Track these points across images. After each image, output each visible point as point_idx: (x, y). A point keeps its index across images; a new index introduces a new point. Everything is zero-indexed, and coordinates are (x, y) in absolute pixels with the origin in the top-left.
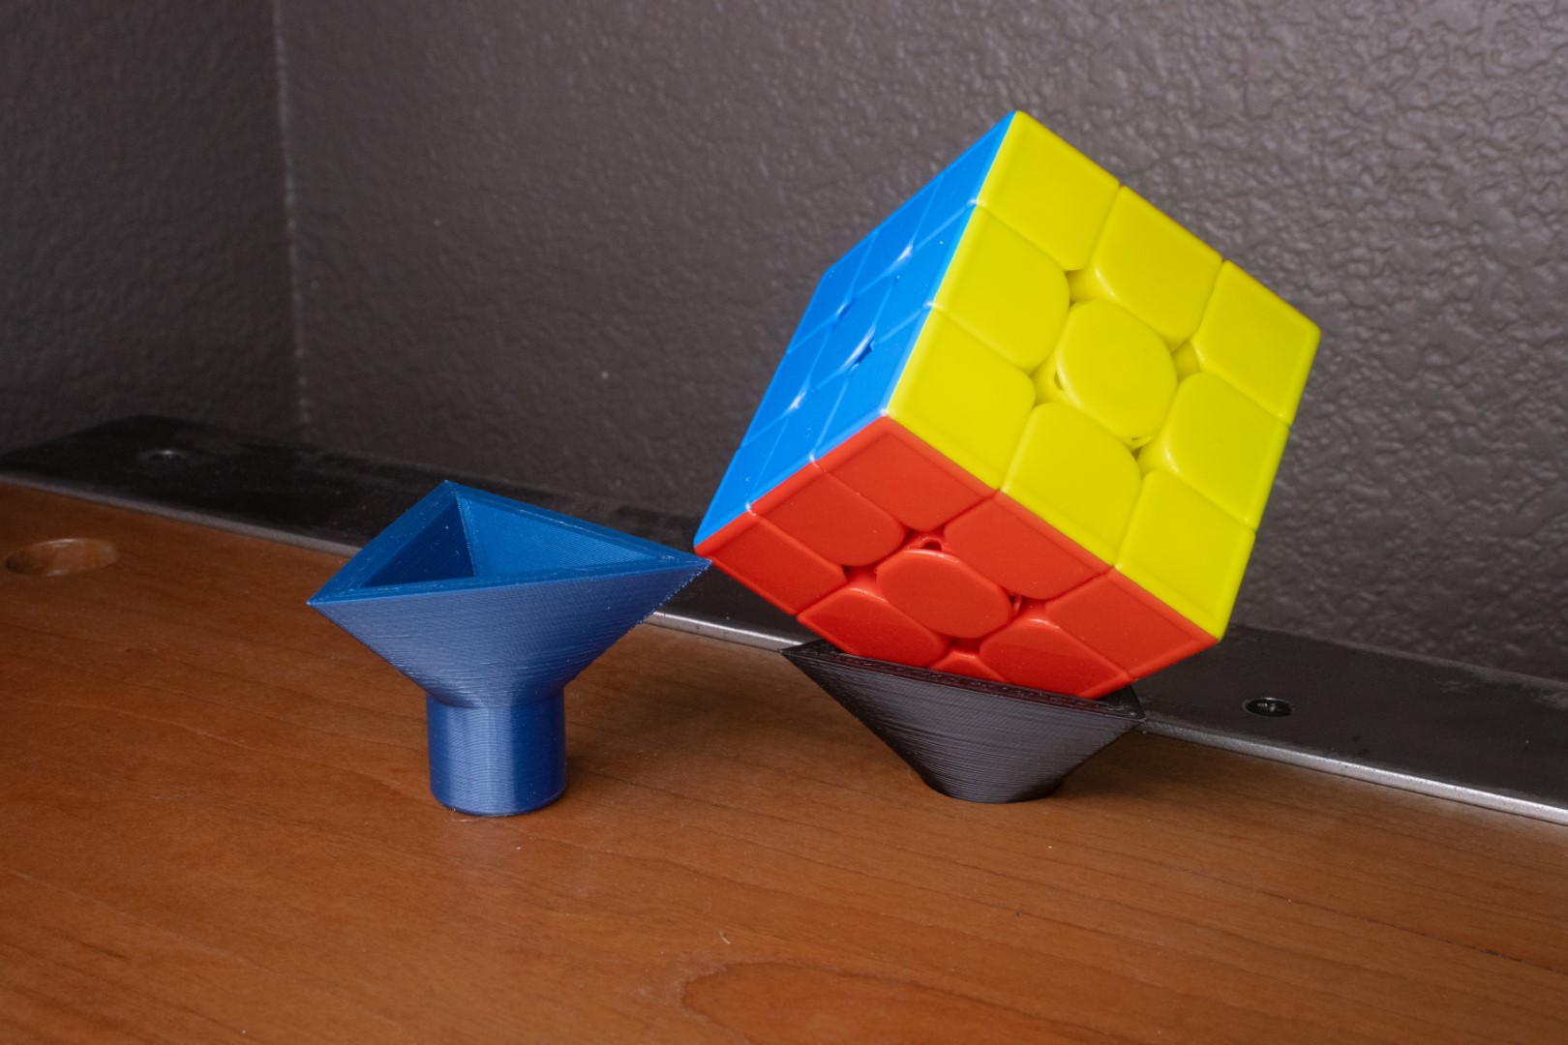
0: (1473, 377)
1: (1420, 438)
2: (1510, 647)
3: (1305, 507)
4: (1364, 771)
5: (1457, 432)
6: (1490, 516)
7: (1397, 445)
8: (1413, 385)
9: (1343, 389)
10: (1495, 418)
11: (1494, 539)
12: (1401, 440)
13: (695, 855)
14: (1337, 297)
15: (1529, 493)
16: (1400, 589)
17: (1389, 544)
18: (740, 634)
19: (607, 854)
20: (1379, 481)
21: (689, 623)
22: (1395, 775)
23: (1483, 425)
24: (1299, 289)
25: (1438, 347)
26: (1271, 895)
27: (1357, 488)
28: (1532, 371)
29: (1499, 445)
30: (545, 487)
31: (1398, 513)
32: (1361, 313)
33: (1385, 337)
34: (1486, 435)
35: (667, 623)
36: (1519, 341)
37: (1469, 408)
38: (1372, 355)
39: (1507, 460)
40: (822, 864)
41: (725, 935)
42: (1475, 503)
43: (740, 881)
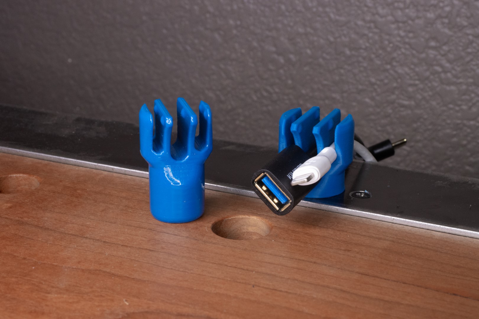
0: (449, 51)
1: (427, 78)
2: (468, 168)
3: (378, 110)
4: (401, 221)
5: (443, 75)
6: (457, 111)
7: (417, 82)
8: (423, 55)
9: (393, 59)
10: (458, 69)
11: (459, 122)
12: (419, 80)
13: (113, 267)
14: (390, 18)
15: (474, 101)
16: (420, 145)
17: (415, 125)
18: (132, 171)
19: (73, 268)
20: (410, 98)
21: (109, 167)
22: (414, 221)
23: (454, 72)
24: (374, 15)
25: (434, 38)
26: (362, 274)
27: (401, 101)
28: (474, 48)
29: (461, 80)
30: (43, 110)
31: (418, 112)
32: (401, 25)
33: (411, 35)
34: (455, 76)
35: (99, 168)
36: (468, 35)
37: (447, 65)
38: (405, 43)
39: (464, 87)
40: (169, 268)
41: (126, 301)
42: (451, 106)
43: (132, 277)
